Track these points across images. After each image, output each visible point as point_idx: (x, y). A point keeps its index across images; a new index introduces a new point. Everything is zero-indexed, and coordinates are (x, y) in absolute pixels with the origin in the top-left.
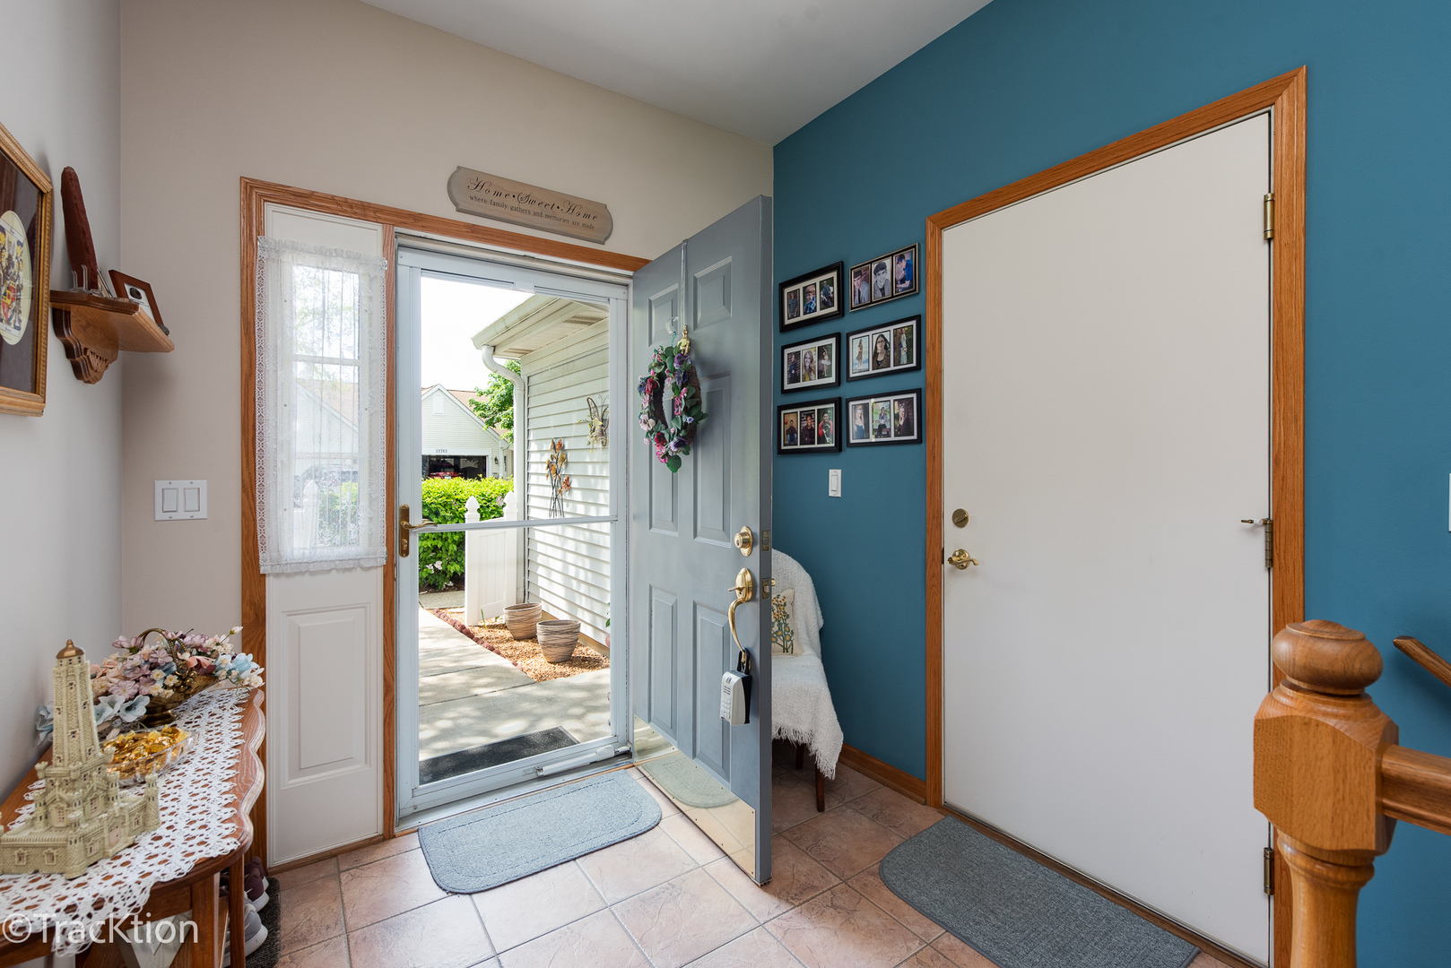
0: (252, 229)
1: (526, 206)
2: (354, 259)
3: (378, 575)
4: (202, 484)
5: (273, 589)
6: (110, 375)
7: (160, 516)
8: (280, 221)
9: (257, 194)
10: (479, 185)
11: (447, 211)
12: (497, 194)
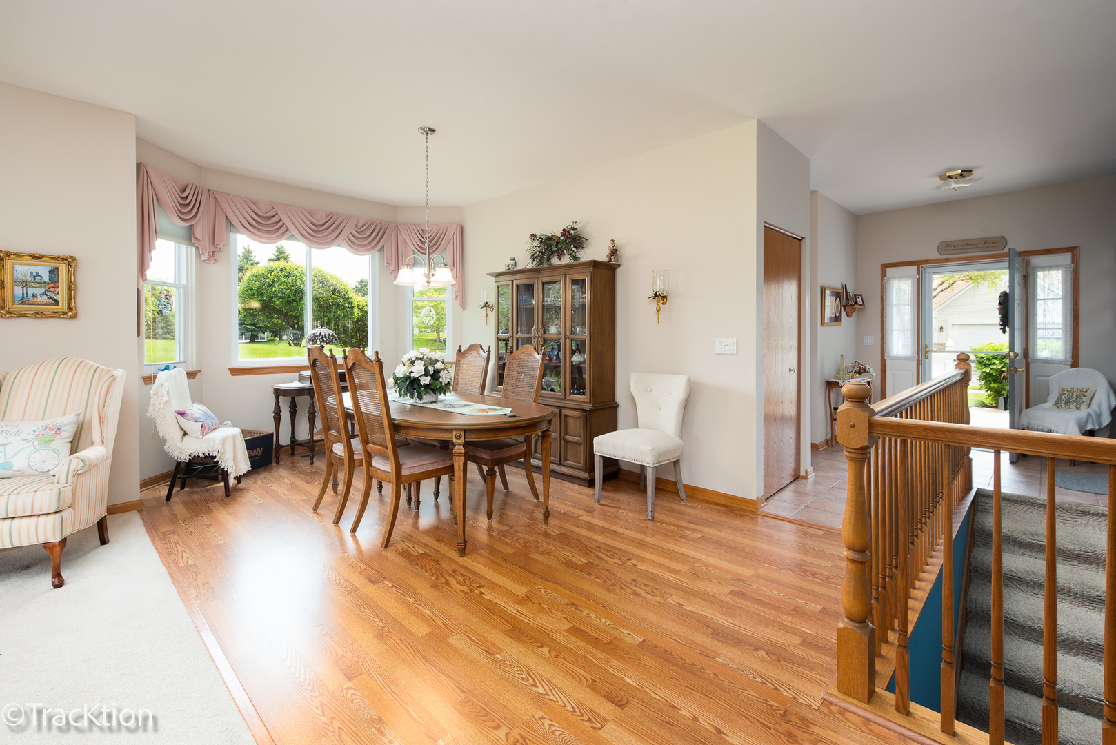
0: (884, 274)
1: (967, 247)
2: (908, 277)
3: (915, 363)
4: (873, 337)
5: (888, 362)
6: (854, 315)
7: (864, 344)
8: (889, 270)
9: (885, 266)
10: (948, 246)
11: (937, 256)
12: (954, 246)
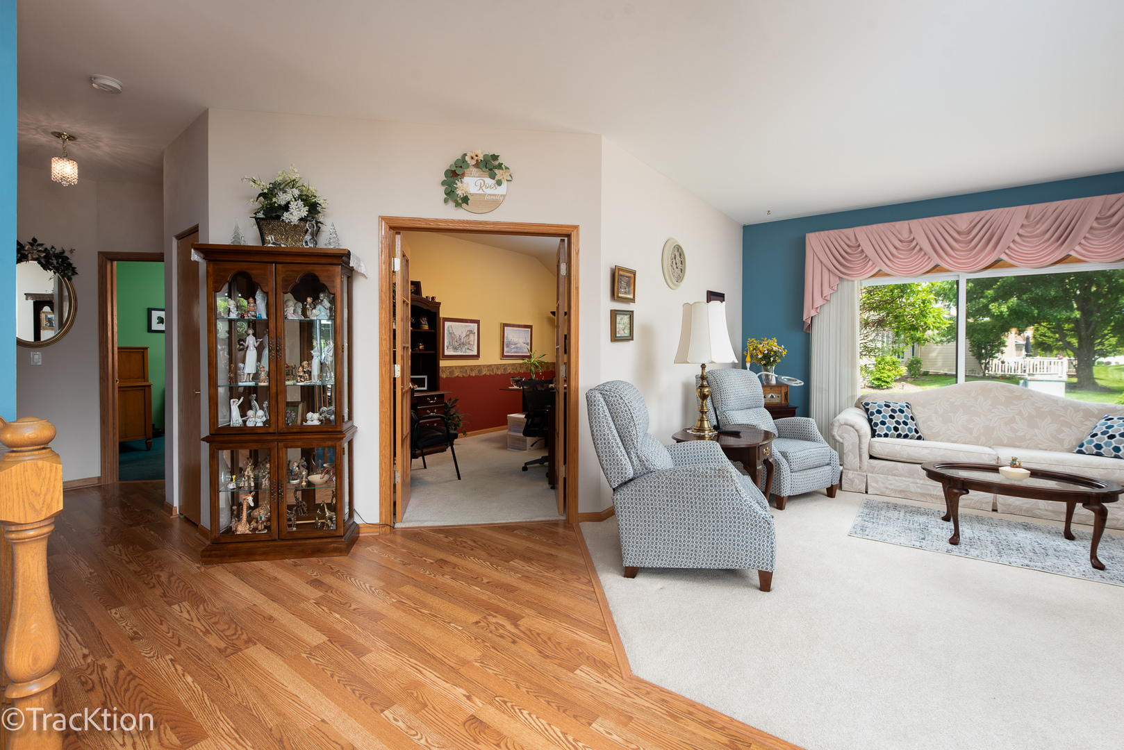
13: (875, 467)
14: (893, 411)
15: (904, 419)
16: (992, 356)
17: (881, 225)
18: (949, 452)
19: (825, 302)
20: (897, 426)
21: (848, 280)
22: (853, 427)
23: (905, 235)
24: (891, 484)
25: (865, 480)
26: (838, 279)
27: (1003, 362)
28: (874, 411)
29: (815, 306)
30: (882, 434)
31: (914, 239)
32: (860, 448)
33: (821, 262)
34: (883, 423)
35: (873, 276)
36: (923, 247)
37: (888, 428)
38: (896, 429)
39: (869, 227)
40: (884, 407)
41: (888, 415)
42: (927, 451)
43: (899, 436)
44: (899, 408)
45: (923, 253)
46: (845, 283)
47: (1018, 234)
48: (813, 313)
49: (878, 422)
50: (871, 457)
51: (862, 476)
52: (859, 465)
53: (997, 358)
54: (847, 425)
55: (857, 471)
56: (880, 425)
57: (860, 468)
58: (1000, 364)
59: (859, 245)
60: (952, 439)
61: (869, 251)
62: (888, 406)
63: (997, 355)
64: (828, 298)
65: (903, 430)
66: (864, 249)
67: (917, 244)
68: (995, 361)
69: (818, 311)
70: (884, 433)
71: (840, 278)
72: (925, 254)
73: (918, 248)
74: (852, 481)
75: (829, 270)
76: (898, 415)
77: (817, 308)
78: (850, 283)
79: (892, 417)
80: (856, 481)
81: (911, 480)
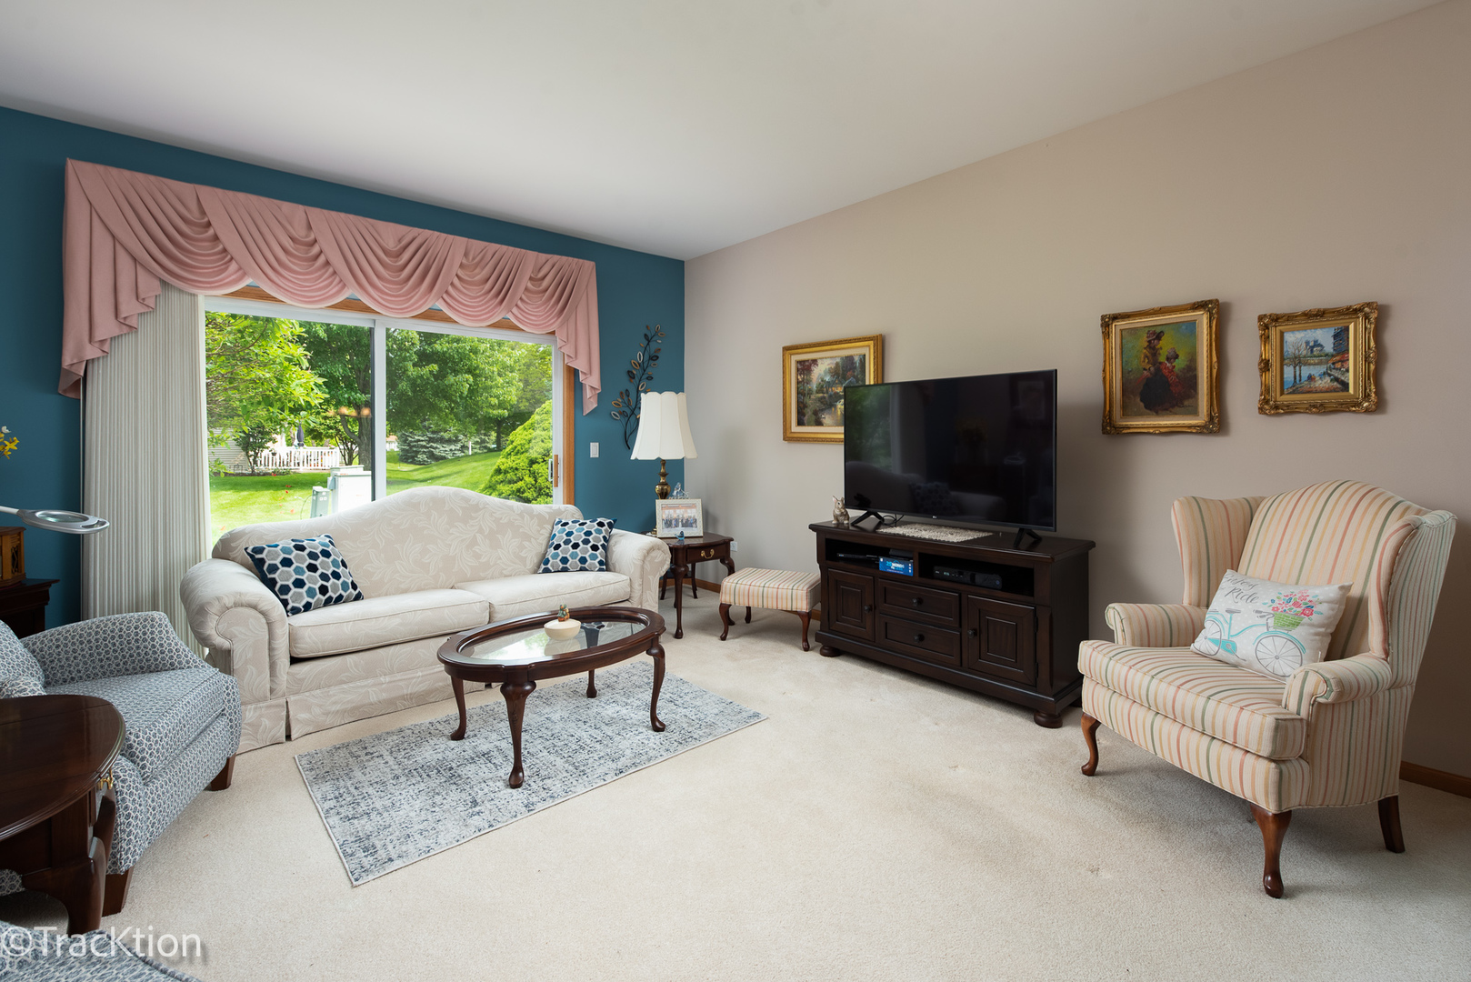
13: (303, 680)
14: (313, 556)
15: (332, 569)
16: (262, 447)
17: (253, 198)
18: (429, 613)
19: (125, 329)
20: (325, 583)
21: (181, 291)
22: (254, 607)
23: (300, 232)
24: (335, 703)
25: (285, 713)
26: (157, 283)
27: (274, 454)
28: (277, 562)
29: (99, 336)
30: (300, 605)
31: (316, 241)
32: (271, 649)
33: (113, 237)
34: (299, 583)
35: (233, 294)
36: (332, 260)
37: (311, 593)
38: (323, 590)
39: (230, 193)
40: (295, 552)
41: (304, 566)
42: (397, 621)
43: (328, 602)
44: (321, 548)
45: (331, 270)
46: (175, 296)
47: (457, 275)
48: (91, 352)
49: (290, 583)
50: (295, 660)
51: (277, 706)
52: (268, 686)
53: (267, 448)
54: (242, 606)
55: (265, 699)
56: (294, 590)
57: (272, 691)
58: (271, 456)
59: (209, 224)
60: (402, 586)
61: (230, 240)
62: (300, 548)
63: (267, 445)
64: (133, 322)
65: (335, 588)
66: (220, 235)
67: (321, 252)
68: (265, 453)
69: (106, 348)
70: (304, 603)
71: (164, 283)
72: (335, 273)
73: (322, 259)
74: (255, 726)
75: (135, 260)
76: (322, 561)
77: (102, 342)
78: (186, 298)
79: (312, 568)
80: (266, 722)
81: (370, 681)
